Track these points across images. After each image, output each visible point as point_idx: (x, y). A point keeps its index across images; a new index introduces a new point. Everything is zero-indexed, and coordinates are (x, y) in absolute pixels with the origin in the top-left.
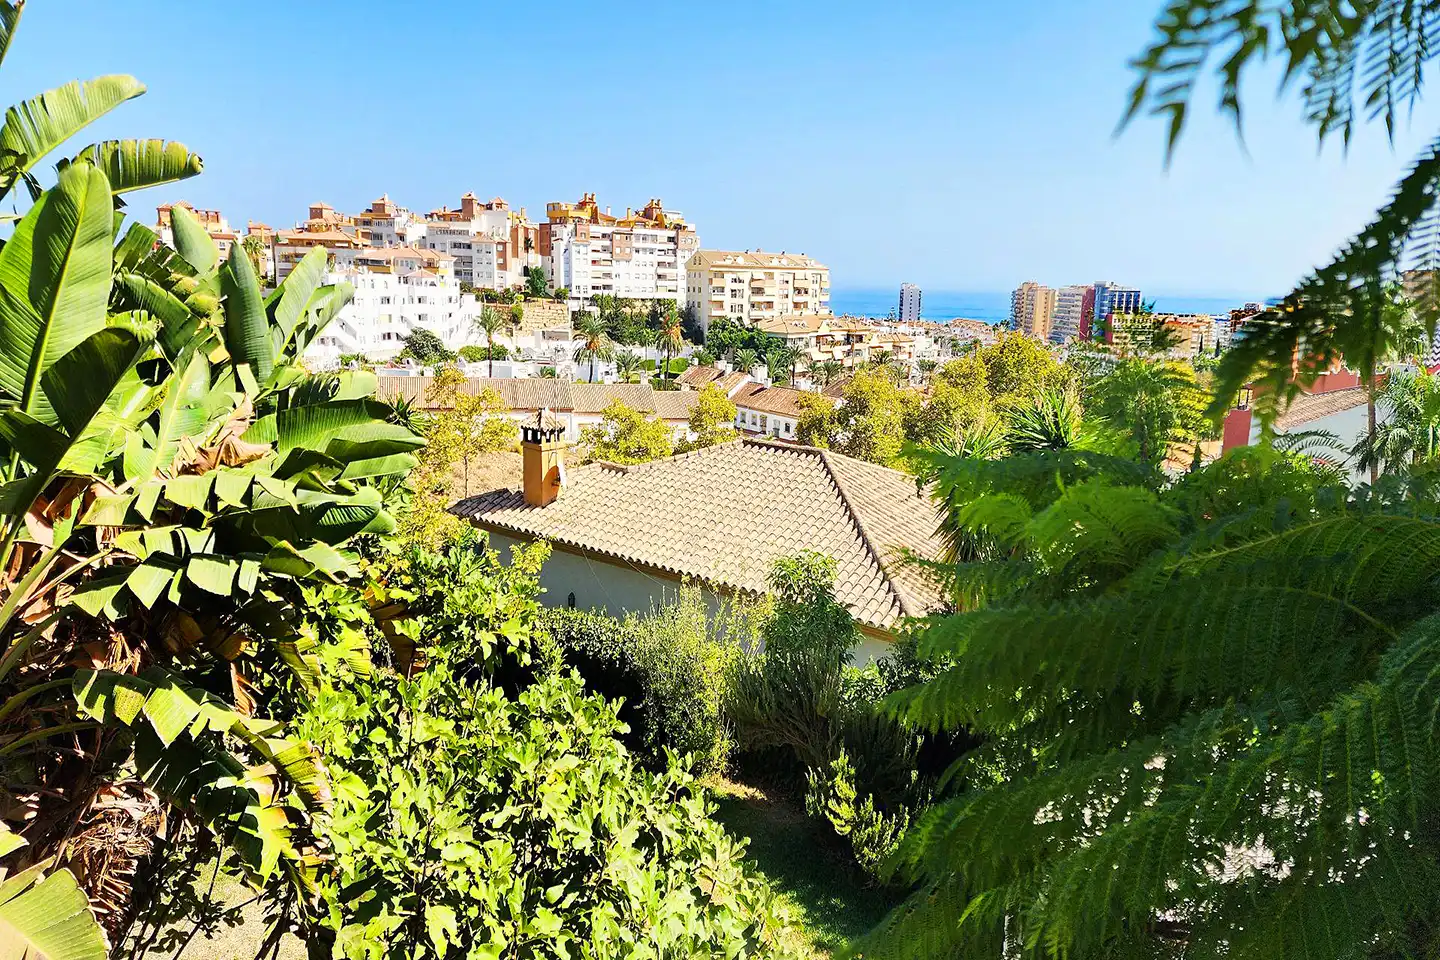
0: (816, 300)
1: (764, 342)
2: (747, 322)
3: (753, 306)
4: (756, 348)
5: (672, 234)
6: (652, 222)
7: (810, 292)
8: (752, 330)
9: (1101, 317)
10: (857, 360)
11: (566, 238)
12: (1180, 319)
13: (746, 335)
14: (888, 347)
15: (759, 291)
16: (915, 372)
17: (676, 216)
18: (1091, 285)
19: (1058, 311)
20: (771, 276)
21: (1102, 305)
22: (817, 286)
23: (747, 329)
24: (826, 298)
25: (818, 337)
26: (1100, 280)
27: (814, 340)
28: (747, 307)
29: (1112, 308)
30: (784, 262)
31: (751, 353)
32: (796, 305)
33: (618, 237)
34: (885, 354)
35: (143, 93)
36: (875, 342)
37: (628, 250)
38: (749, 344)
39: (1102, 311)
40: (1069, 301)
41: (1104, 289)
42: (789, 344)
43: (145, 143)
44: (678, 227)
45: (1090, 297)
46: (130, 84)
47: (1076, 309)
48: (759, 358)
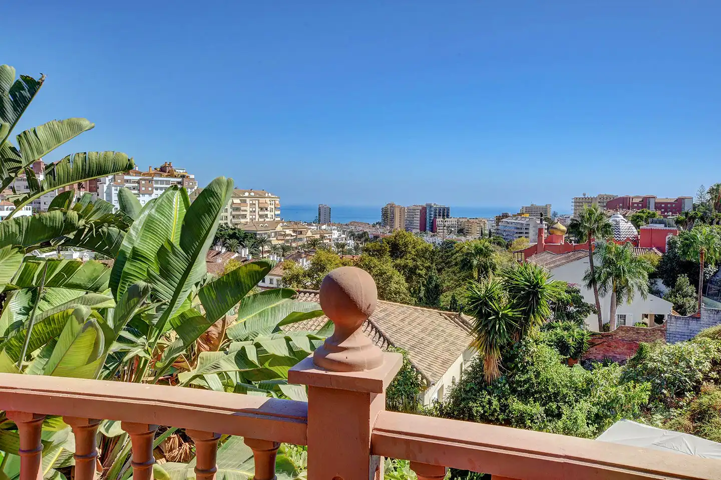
0: (273, 213)
1: (243, 235)
2: (230, 225)
3: (234, 217)
4: (238, 238)
5: (180, 180)
6: (166, 174)
7: (269, 209)
8: (234, 229)
9: (430, 220)
10: (300, 243)
11: (108, 183)
12: (470, 220)
13: (231, 232)
14: (317, 236)
15: (238, 209)
16: (334, 249)
17: (181, 171)
18: (424, 205)
19: (407, 217)
20: (245, 202)
21: (430, 214)
22: (273, 207)
23: (231, 229)
24: (279, 212)
25: (276, 233)
26: (429, 202)
27: (273, 234)
28: (230, 218)
29: (435, 215)
30: (252, 194)
31: (234, 241)
32: (261, 216)
33: (143, 182)
34: (316, 240)
35: (93, 127)
36: (309, 234)
37: (150, 189)
38: (233, 236)
39: (430, 217)
40: (413, 212)
41: (431, 207)
42: (258, 236)
43: (102, 153)
44: (183, 176)
45: (424, 211)
46: (86, 123)
47: (417, 216)
48: (240, 243)
